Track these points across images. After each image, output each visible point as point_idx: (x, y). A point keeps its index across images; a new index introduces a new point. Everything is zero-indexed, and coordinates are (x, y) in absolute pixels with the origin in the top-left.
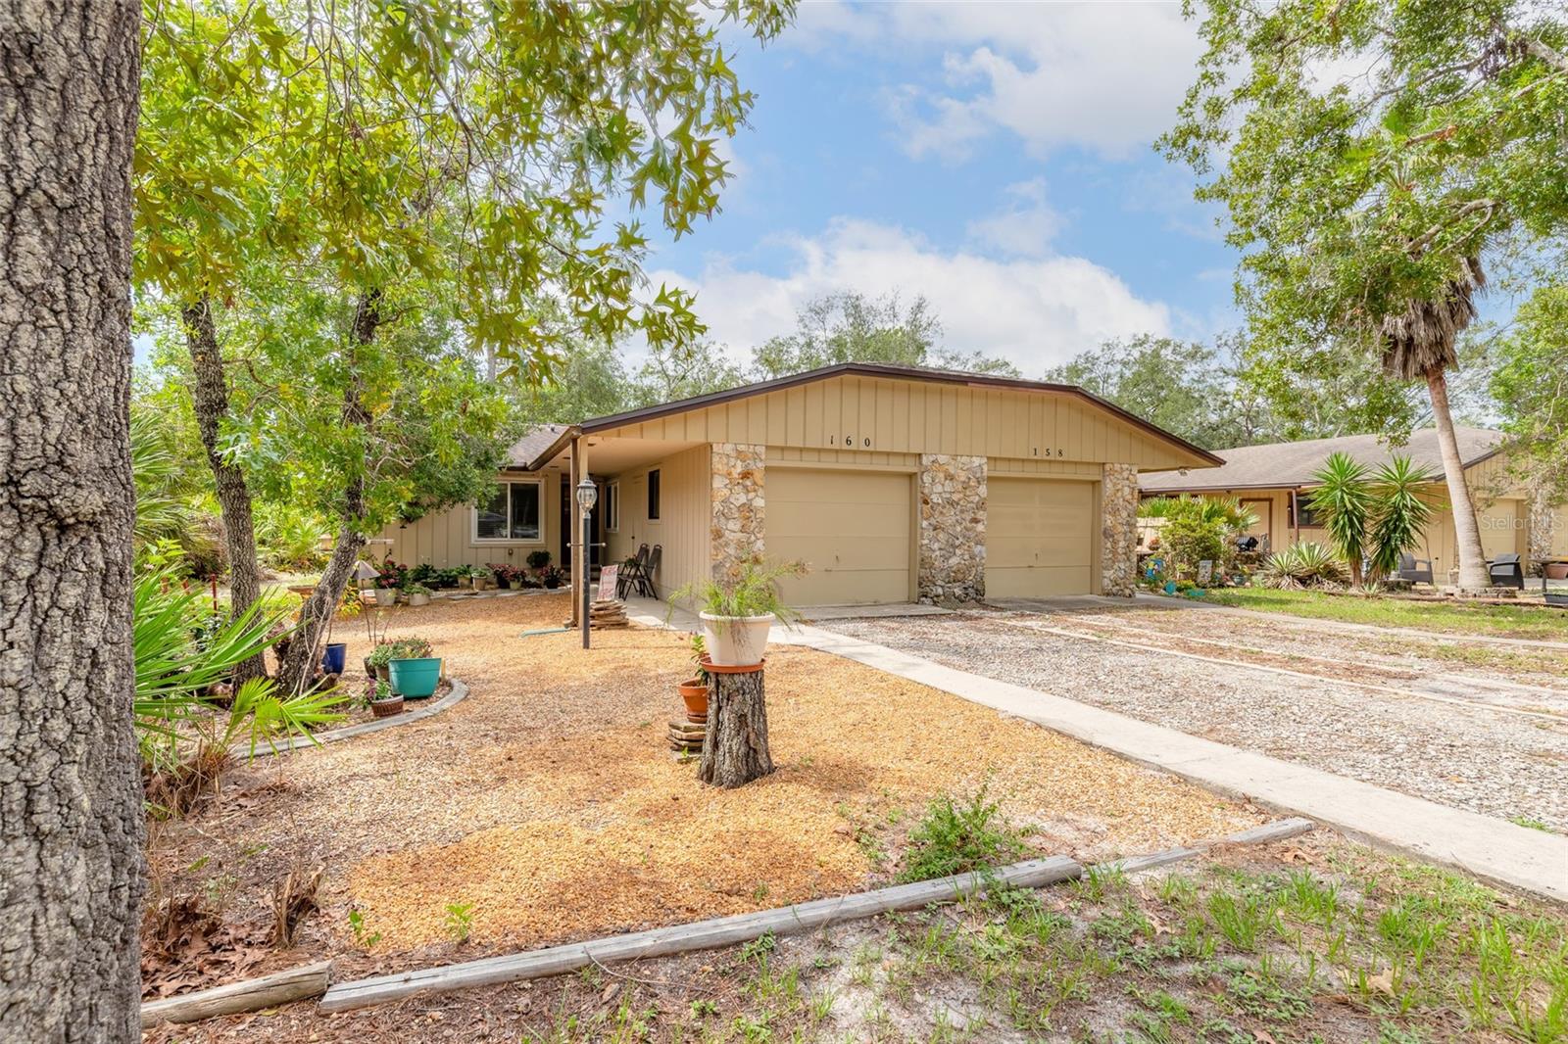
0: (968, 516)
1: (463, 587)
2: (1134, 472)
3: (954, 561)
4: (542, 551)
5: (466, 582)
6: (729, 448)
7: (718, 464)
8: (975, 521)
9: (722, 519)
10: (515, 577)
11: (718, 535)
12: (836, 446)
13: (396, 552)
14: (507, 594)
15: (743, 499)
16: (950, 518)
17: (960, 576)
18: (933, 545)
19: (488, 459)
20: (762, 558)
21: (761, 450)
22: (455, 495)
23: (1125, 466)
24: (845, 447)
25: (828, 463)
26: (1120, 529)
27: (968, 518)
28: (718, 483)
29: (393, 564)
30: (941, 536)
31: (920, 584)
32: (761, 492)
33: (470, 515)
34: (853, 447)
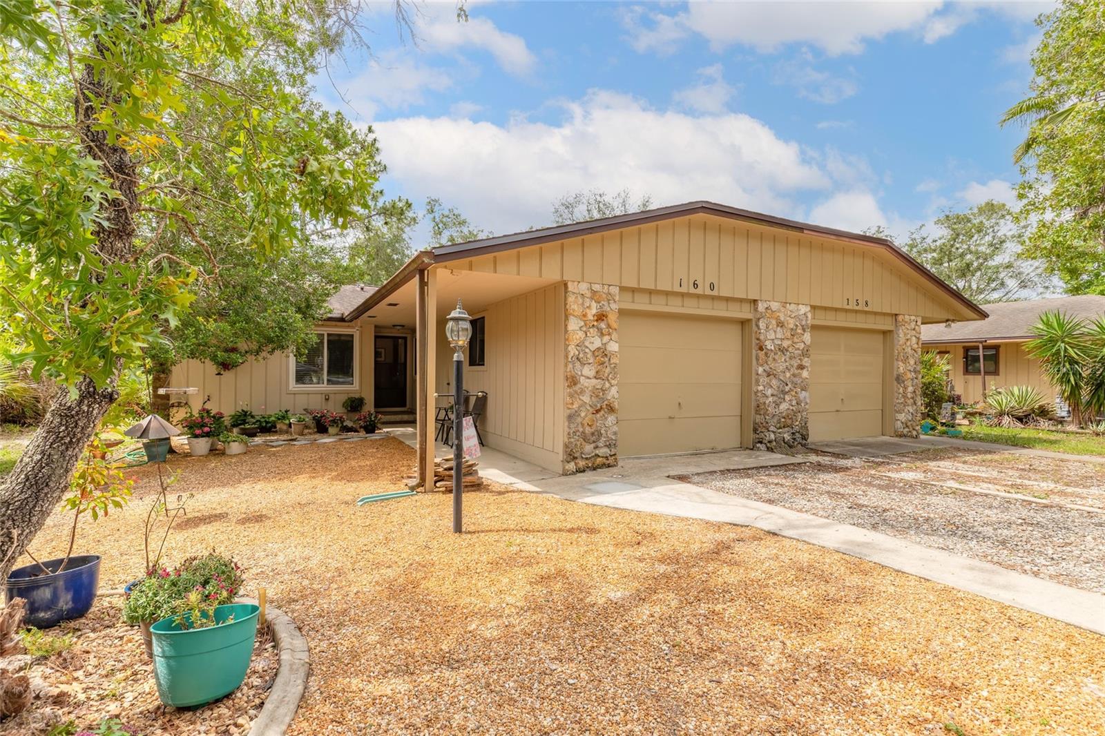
0: (795, 363)
1: (281, 432)
2: (919, 323)
3: (784, 406)
4: (357, 396)
5: (285, 428)
6: (583, 287)
7: (574, 305)
8: (801, 367)
9: (578, 364)
10: (334, 422)
11: (573, 381)
12: (684, 290)
13: (214, 399)
14: (326, 440)
15: (597, 343)
16: (780, 365)
17: (789, 422)
18: (766, 390)
19: (308, 306)
20: (616, 405)
21: (615, 290)
22: (273, 341)
23: (913, 318)
24: (692, 290)
25: (675, 307)
26: (910, 375)
27: (796, 365)
28: (574, 324)
29: (208, 412)
30: (774, 382)
31: (755, 430)
32: (615, 336)
33: (289, 362)
34: (699, 291)
